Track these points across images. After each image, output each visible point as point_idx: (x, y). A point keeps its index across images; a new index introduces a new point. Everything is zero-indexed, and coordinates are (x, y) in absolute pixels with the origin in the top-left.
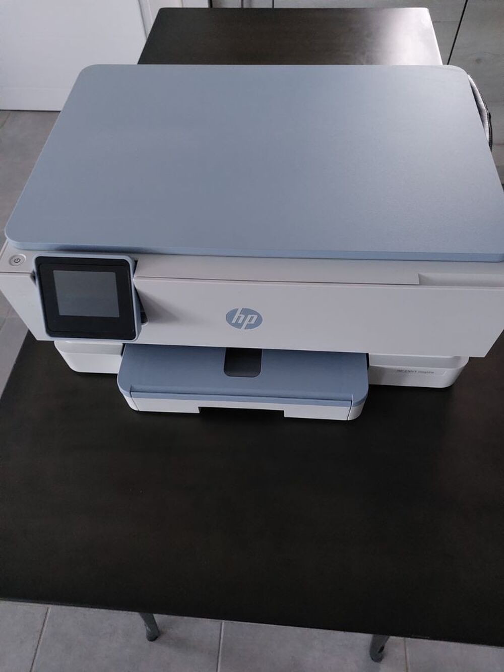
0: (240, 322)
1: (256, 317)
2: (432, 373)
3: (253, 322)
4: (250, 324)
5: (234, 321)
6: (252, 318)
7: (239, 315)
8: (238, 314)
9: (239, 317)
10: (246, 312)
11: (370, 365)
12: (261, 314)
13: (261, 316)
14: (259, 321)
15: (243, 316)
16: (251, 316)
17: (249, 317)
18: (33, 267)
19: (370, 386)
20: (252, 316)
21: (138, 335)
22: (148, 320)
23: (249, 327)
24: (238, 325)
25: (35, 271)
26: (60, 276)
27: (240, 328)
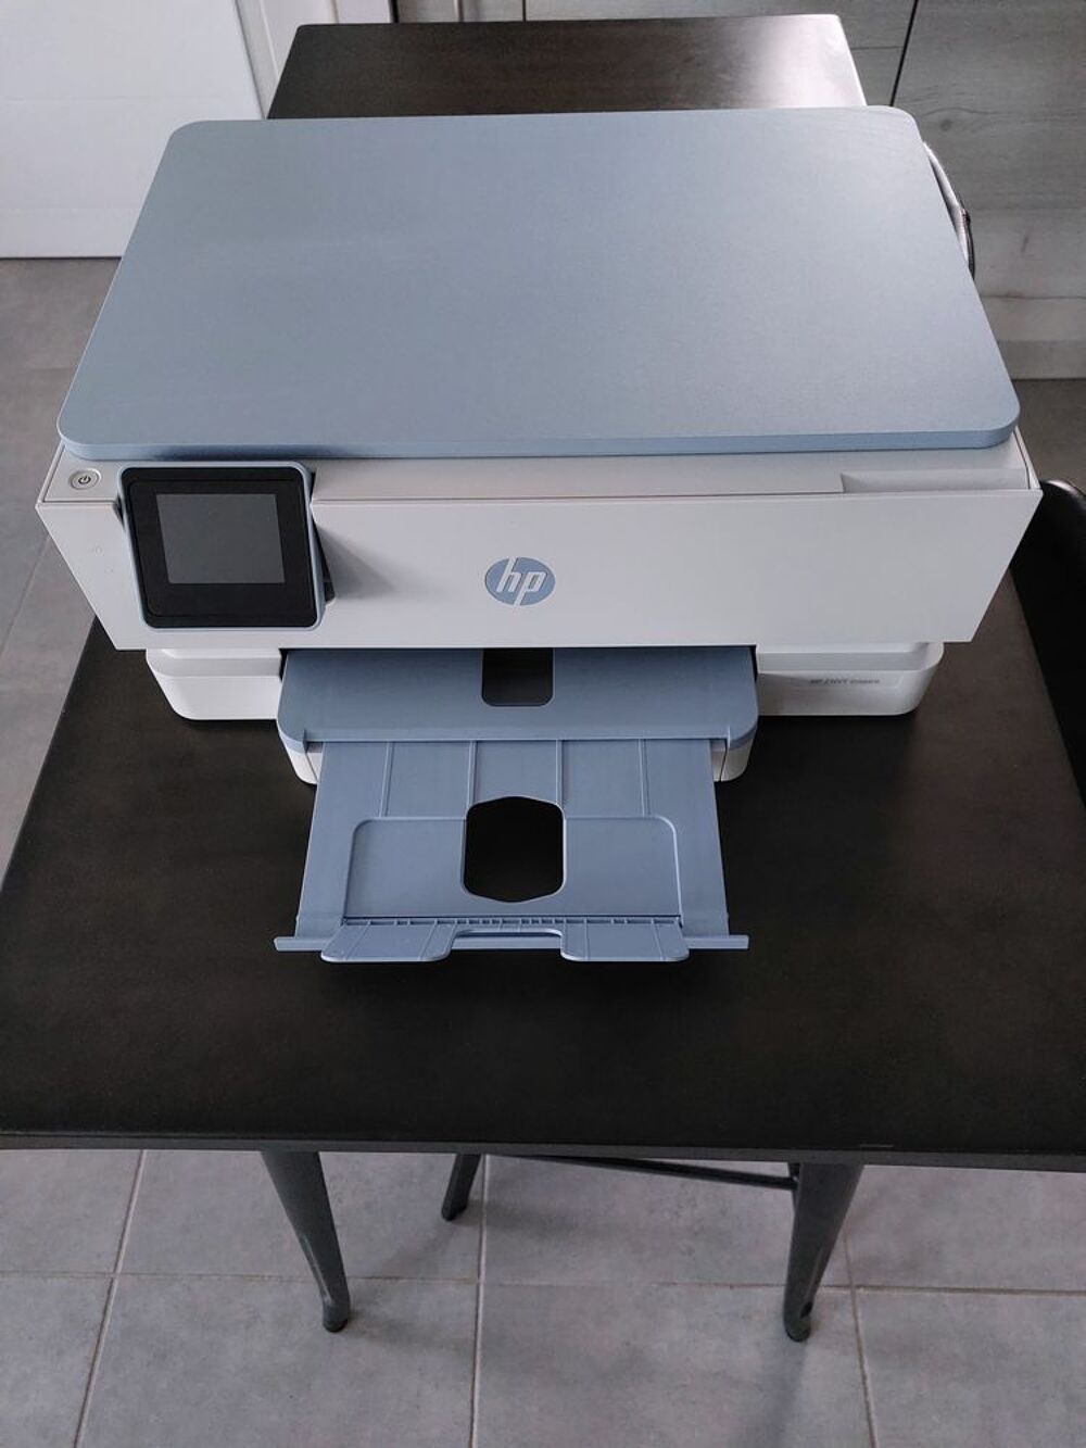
0: (512, 589)
1: (542, 575)
2: (877, 682)
3: (536, 588)
4: (531, 593)
5: (500, 589)
6: (535, 578)
7: (510, 573)
8: (508, 572)
9: (510, 578)
10: (524, 565)
11: (759, 671)
12: (553, 570)
13: (552, 576)
14: (549, 582)
15: (517, 575)
16: (534, 573)
17: (531, 575)
18: (117, 490)
19: (760, 718)
20: (537, 573)
21: (321, 616)
22: (336, 594)
23: (529, 599)
24: (508, 598)
25: (122, 496)
26: (170, 506)
27: (513, 603)
